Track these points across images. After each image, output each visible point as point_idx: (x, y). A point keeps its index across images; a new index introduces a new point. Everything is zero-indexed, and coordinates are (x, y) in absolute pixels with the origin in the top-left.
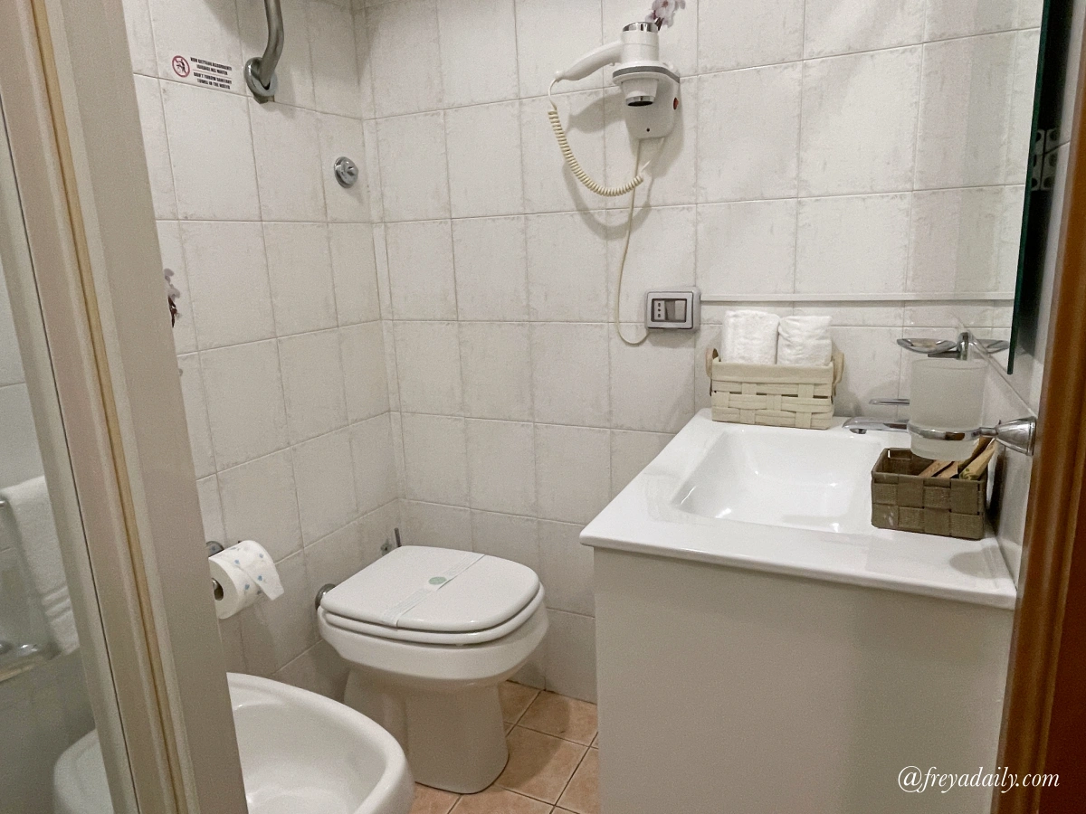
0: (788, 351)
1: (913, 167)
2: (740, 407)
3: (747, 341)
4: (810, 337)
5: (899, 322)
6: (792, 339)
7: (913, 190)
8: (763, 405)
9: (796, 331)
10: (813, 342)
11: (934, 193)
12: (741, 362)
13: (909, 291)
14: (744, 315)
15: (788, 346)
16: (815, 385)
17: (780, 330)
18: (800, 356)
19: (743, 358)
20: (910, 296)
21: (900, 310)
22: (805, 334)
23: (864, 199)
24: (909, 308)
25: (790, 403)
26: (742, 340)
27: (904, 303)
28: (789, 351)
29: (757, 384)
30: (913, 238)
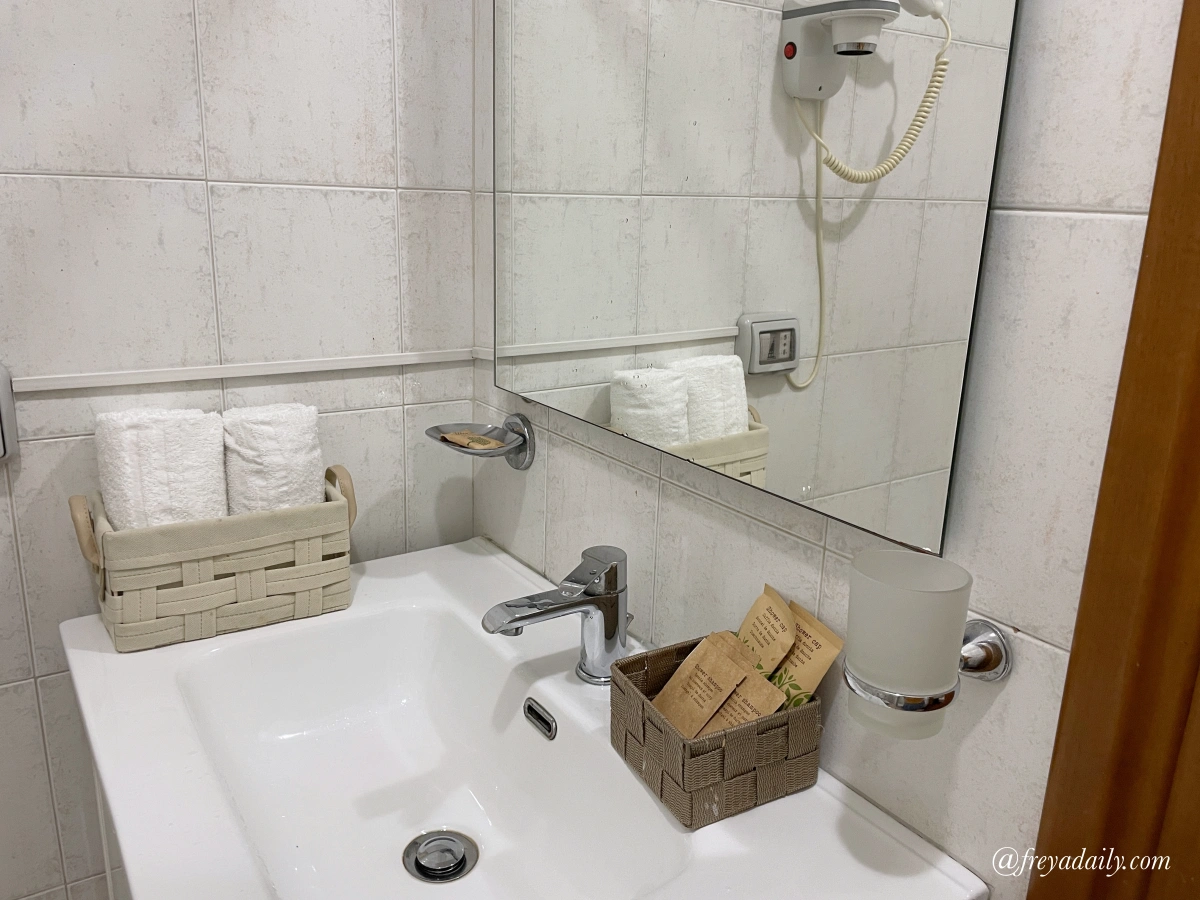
0: (257, 482)
1: (394, 149)
2: (184, 611)
3: (172, 475)
4: (296, 451)
5: (397, 399)
6: (267, 460)
7: (398, 188)
8: (230, 596)
9: (272, 444)
10: (301, 459)
11: (426, 195)
12: (167, 521)
13: (406, 349)
14: (156, 421)
15: (258, 472)
16: (324, 537)
17: (231, 442)
18: (285, 488)
19: (169, 511)
20: (411, 358)
21: (397, 380)
22: (289, 446)
23: (326, 194)
24: (409, 375)
25: (283, 580)
26: (163, 475)
27: (402, 369)
28: (261, 483)
29: (214, 558)
30: (405, 263)
